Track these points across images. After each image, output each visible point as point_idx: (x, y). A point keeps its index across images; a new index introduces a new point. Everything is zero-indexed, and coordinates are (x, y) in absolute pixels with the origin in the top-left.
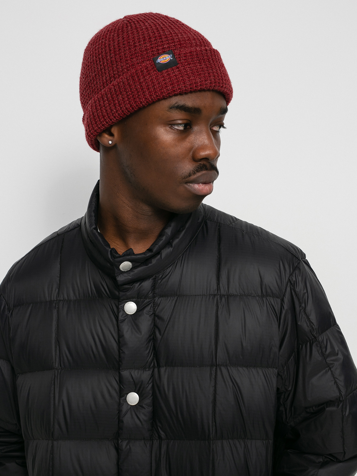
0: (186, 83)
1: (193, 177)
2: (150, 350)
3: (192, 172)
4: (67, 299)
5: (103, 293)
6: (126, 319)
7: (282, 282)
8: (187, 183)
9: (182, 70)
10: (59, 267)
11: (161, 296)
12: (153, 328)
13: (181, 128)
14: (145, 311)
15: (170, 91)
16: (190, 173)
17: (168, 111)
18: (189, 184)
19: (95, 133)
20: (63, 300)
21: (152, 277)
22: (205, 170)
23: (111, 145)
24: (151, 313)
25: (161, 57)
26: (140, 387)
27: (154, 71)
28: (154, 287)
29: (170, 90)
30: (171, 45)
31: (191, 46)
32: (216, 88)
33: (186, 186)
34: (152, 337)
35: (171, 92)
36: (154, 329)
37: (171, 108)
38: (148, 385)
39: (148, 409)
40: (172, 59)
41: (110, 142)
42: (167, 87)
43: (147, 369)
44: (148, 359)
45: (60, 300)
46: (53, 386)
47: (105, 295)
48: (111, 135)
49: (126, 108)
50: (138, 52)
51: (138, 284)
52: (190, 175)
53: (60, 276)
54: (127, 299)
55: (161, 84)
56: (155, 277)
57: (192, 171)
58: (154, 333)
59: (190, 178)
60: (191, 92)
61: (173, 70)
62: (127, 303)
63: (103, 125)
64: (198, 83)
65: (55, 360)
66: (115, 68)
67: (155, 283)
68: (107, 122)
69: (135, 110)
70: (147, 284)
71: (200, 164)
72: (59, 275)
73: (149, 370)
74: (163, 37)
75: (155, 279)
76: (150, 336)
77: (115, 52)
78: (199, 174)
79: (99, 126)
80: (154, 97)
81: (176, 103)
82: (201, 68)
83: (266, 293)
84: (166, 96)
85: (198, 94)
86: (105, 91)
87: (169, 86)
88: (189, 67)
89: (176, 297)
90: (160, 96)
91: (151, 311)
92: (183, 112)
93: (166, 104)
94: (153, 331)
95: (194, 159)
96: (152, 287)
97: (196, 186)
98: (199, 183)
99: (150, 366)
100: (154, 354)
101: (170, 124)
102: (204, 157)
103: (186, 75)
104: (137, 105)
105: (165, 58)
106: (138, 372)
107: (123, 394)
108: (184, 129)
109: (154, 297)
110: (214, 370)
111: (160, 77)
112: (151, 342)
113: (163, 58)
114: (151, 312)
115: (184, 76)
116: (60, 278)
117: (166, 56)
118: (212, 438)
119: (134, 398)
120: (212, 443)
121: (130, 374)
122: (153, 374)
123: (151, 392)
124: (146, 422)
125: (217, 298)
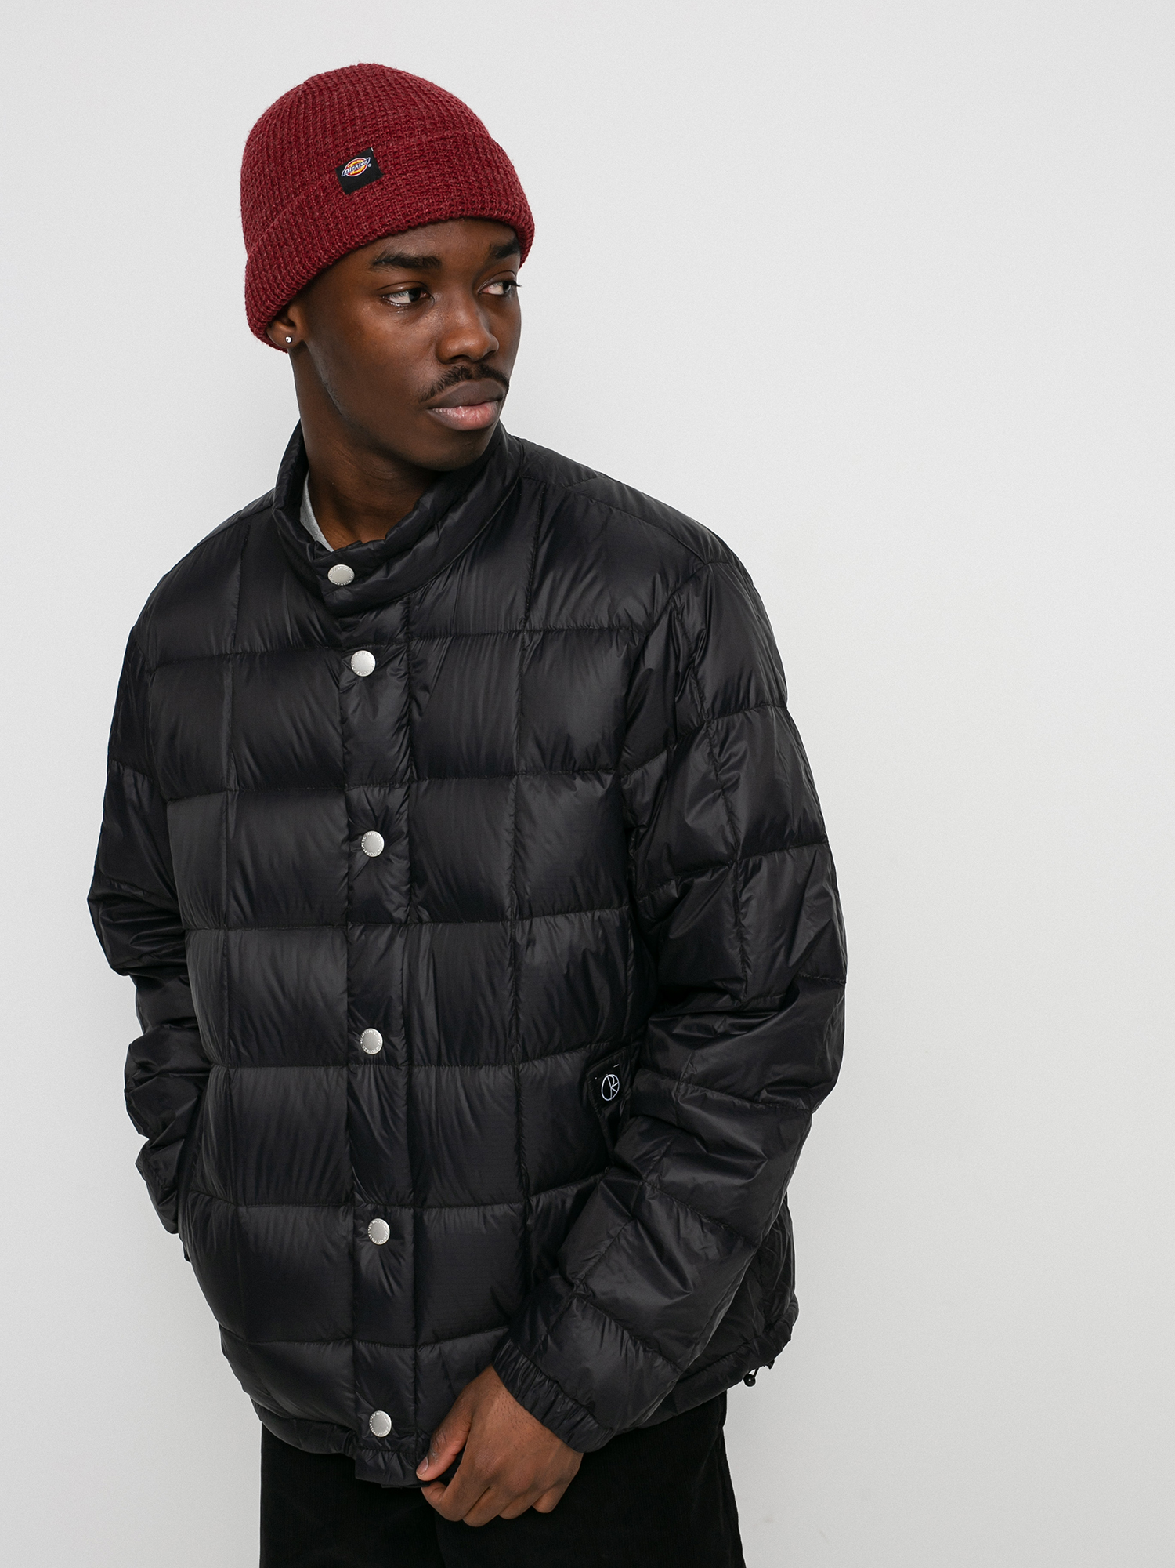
0: (398, 212)
1: (439, 397)
2: (402, 744)
3: (436, 385)
4: (248, 650)
5: (314, 638)
6: (355, 687)
7: (654, 602)
8: (430, 408)
9: (389, 185)
10: (238, 586)
11: (422, 637)
12: (408, 703)
13: (405, 299)
14: (389, 669)
15: (366, 233)
16: (432, 389)
17: (371, 269)
18: (437, 410)
19: (259, 323)
20: (241, 653)
21: (402, 599)
22: (463, 380)
23: (291, 344)
24: (403, 673)
25: (351, 165)
26: (384, 821)
27: (337, 194)
28: (407, 620)
29: (367, 229)
30: (373, 136)
31: (411, 135)
32: (485, 213)
33: (429, 412)
34: (404, 721)
35: (369, 233)
36: (410, 703)
37: (376, 264)
38: (398, 816)
39: (400, 866)
40: (370, 165)
41: (287, 338)
42: (360, 223)
43: (398, 785)
44: (397, 765)
45: (237, 654)
46: (224, 825)
47: (317, 641)
48: (291, 324)
49: (298, 273)
50: (313, 157)
51: (374, 614)
52: (433, 393)
53: (239, 605)
54: (357, 646)
55: (350, 219)
56: (409, 599)
57: (438, 383)
58: (409, 710)
59: (433, 398)
60: (413, 228)
61: (372, 188)
62: (356, 653)
63: (268, 308)
64: (422, 210)
65: (228, 772)
66: (277, 193)
67: (408, 612)
68: (272, 302)
69: (313, 274)
70: (393, 615)
71: (455, 368)
72: (236, 603)
73: (400, 787)
74: (358, 121)
75: (408, 603)
76: (400, 719)
77: (275, 158)
78: (451, 389)
79: (262, 310)
80: (339, 246)
81: (384, 253)
82: (430, 177)
83: (619, 622)
84: (362, 242)
85: (430, 229)
86: (263, 239)
87: (364, 223)
88: (404, 179)
89: (449, 639)
90: (350, 243)
91: (402, 668)
92: (401, 269)
93: (367, 255)
94: (406, 708)
95: (443, 360)
96: (402, 619)
97: (452, 413)
98: (456, 406)
99: (402, 779)
100: (410, 755)
101: (383, 295)
102: (456, 354)
103: (398, 195)
104: (313, 265)
105: (357, 166)
106: (380, 791)
107: (354, 836)
108: (412, 300)
109: (408, 640)
110: (515, 783)
111: (348, 205)
112: (404, 730)
113: (354, 165)
114: (401, 670)
115: (393, 199)
116: (238, 608)
117: (360, 160)
118: (510, 917)
119: (374, 843)
120: (511, 926)
121: (364, 795)
122: (408, 796)
123: (405, 830)
124: (395, 888)
125: (523, 639)
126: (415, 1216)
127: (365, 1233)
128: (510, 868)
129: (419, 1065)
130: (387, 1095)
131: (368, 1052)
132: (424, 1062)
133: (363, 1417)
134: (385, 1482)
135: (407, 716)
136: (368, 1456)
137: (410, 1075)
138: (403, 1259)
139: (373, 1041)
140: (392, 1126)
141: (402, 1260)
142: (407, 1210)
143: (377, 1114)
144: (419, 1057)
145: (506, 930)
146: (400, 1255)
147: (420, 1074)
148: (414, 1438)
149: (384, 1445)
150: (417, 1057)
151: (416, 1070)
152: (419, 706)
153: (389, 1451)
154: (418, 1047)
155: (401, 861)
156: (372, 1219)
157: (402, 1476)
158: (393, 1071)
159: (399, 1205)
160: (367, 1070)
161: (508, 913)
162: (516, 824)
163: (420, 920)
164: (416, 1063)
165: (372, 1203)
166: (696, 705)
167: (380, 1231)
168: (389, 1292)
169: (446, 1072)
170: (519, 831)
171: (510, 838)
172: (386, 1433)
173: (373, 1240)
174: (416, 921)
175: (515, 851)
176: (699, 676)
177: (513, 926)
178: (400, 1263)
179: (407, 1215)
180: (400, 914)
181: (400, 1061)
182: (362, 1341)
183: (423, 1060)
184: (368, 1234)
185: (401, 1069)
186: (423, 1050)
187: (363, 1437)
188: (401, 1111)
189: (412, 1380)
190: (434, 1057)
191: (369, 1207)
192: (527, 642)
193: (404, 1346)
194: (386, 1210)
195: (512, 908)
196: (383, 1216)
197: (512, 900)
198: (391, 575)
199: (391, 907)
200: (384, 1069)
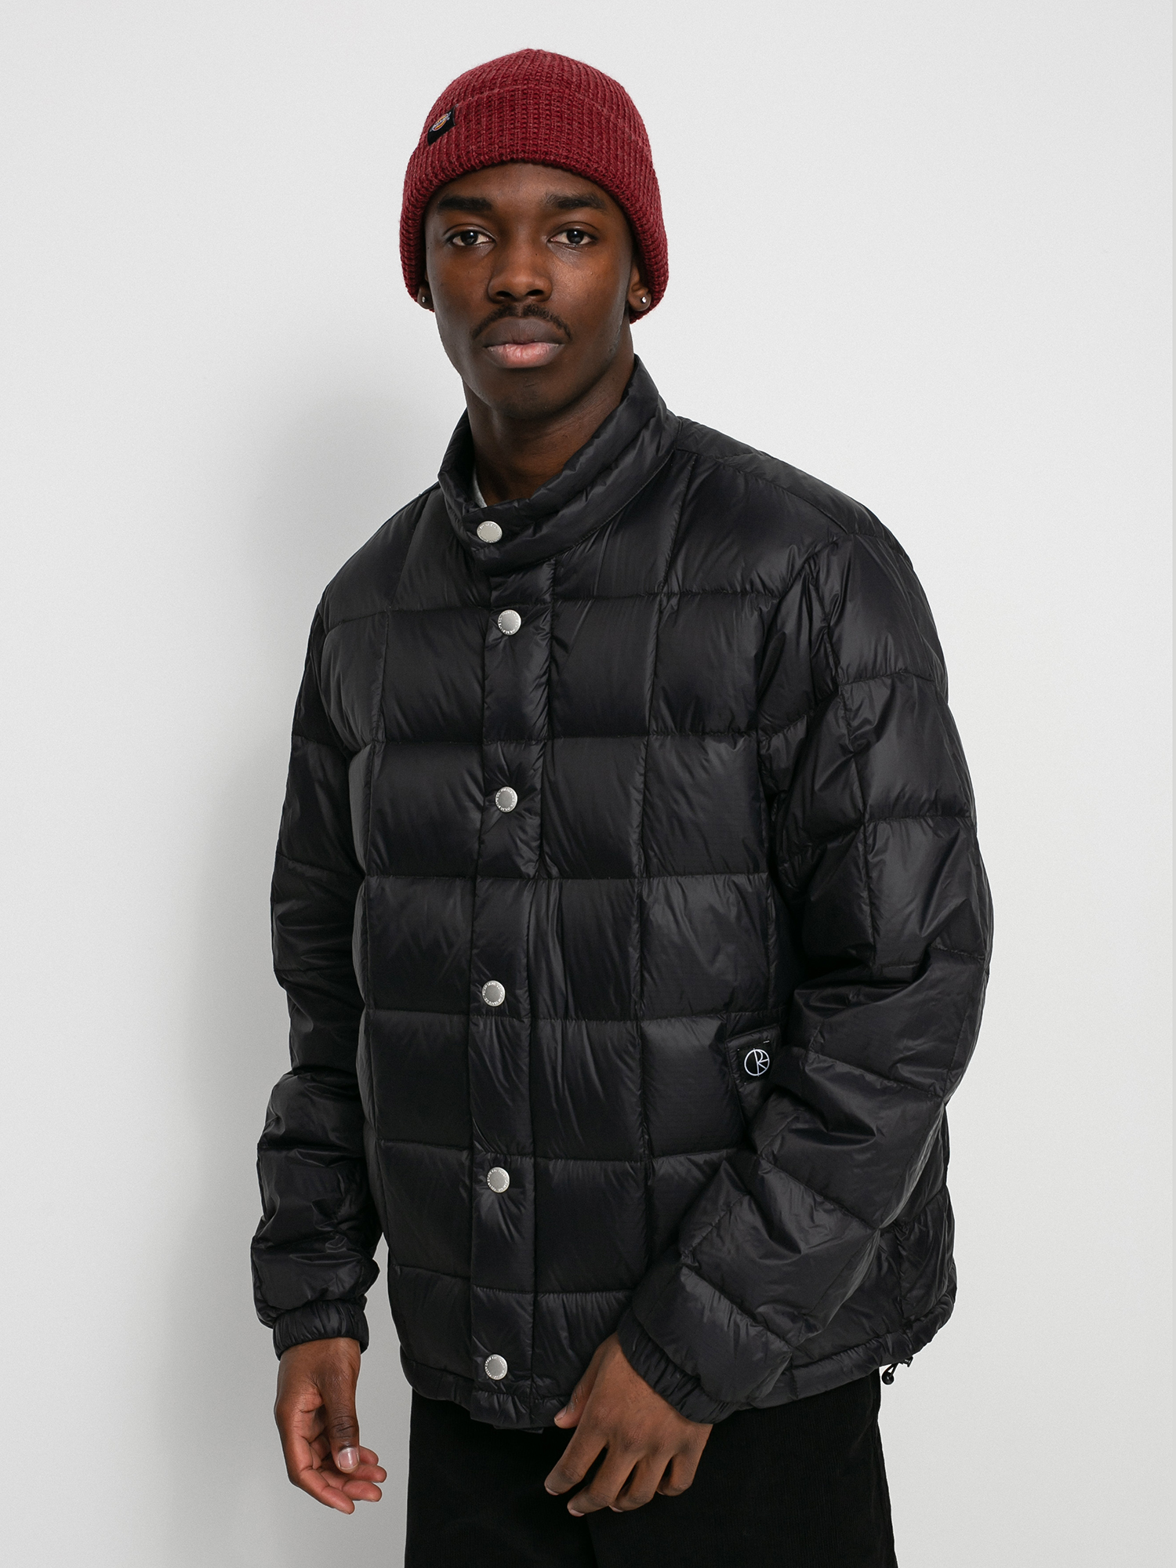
2: (540, 701)
4: (405, 608)
6: (502, 645)
9: (454, 133)
11: (567, 598)
14: (532, 629)
20: (398, 611)
21: (550, 560)
24: (545, 632)
26: (518, 778)
28: (555, 581)
34: (543, 679)
38: (532, 772)
40: (449, 119)
43: (533, 743)
44: (534, 722)
45: (393, 611)
46: (370, 775)
54: (503, 606)
56: (557, 560)
58: (549, 669)
62: (504, 612)
64: (473, 153)
67: (557, 572)
70: (542, 576)
73: (536, 744)
75: (557, 564)
76: (540, 677)
88: (467, 127)
89: (590, 601)
91: (546, 626)
94: (546, 666)
96: (551, 580)
99: (538, 737)
100: (547, 711)
103: (457, 140)
106: (516, 747)
109: (554, 600)
110: (646, 742)
112: (543, 688)
114: (543, 629)
118: (637, 875)
119: (508, 798)
120: (638, 883)
121: (499, 751)
122: (544, 753)
123: (538, 786)
124: (527, 844)
125: (661, 601)
126: (536, 1166)
127: (484, 1181)
128: (638, 826)
129: (544, 1018)
130: (508, 1046)
131: (490, 1003)
132: (550, 1015)
133: (479, 1360)
134: (499, 1424)
135: (547, 675)
136: (483, 1396)
137: (534, 1026)
138: (525, 1208)
139: (495, 993)
140: (515, 1078)
141: (522, 1209)
142: (528, 1159)
143: (499, 1066)
144: (546, 1010)
145: (633, 887)
146: (522, 1204)
147: (545, 1027)
148: (529, 1382)
149: (499, 1388)
150: (542, 1009)
151: (541, 1023)
152: (557, 666)
153: (504, 1394)
154: (545, 1000)
155: (534, 817)
156: (492, 1168)
157: (515, 1420)
158: (516, 1022)
159: (519, 1155)
160: (488, 1022)
161: (636, 870)
162: (645, 783)
163: (550, 876)
164: (542, 1016)
165: (492, 1152)
166: (831, 669)
167: (500, 1179)
168: (509, 1238)
169: (572, 1026)
170: (648, 790)
171: (640, 797)
172: (502, 1375)
173: (493, 1188)
174: (545, 876)
175: (644, 809)
176: (834, 639)
177: (641, 884)
178: (520, 1211)
179: (528, 1163)
180: (530, 870)
181: (523, 1013)
182: (480, 1287)
183: (549, 1012)
184: (487, 1183)
185: (523, 1022)
186: (549, 1003)
187: (480, 1380)
188: (524, 1062)
189: (531, 1325)
190: (561, 1011)
191: (489, 1156)
192: (665, 603)
193: (523, 1291)
194: (506, 1159)
195: (640, 866)
196: (503, 1165)
197: (639, 858)
198: (538, 535)
199: (519, 862)
200: (507, 1021)
